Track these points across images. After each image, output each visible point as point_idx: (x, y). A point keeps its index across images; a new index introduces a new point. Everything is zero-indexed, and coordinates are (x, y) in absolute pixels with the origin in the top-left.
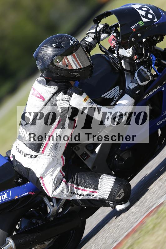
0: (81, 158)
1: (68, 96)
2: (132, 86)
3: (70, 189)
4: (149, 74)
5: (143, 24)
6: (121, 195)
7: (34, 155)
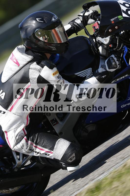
0: (51, 123)
1: (40, 67)
2: (100, 70)
3: (30, 146)
4: (117, 63)
5: (122, 19)
6: (72, 158)
7: (3, 111)
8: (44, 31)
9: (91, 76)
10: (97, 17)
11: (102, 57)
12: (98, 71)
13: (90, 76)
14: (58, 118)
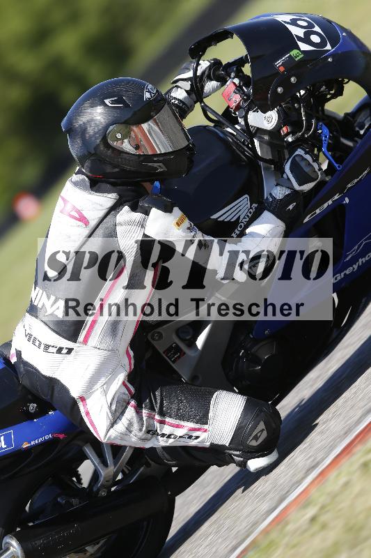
0: (165, 357)
1: (141, 215)
2: (279, 193)
3: (147, 423)
4: (316, 166)
5: (300, 57)
6: (259, 435)
7: (66, 348)
13: (248, 216)
14: (183, 340)
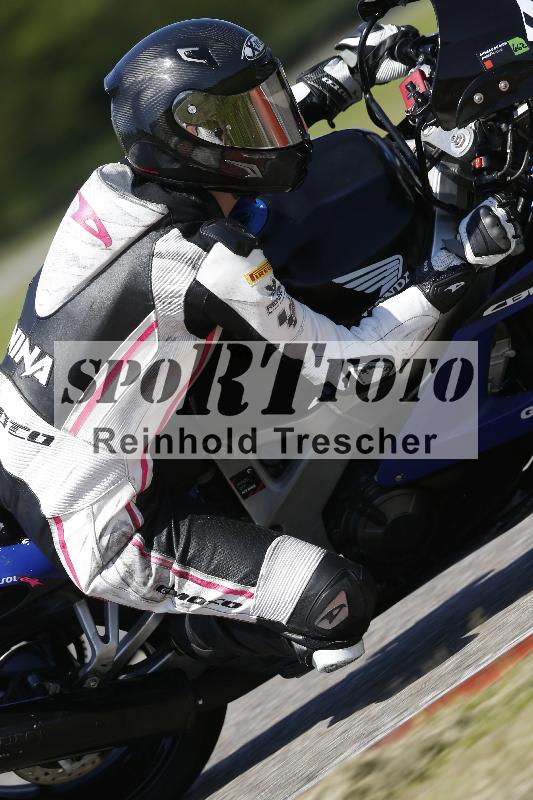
0: (233, 486)
1: (196, 247)
2: (441, 260)
3: (157, 573)
4: (510, 230)
5: (524, 50)
6: (335, 613)
7: (44, 435)
8: (212, 99)
9: (399, 289)
10: (418, 50)
11: (444, 212)
12: (430, 266)
13: (395, 289)
14: (265, 465)
